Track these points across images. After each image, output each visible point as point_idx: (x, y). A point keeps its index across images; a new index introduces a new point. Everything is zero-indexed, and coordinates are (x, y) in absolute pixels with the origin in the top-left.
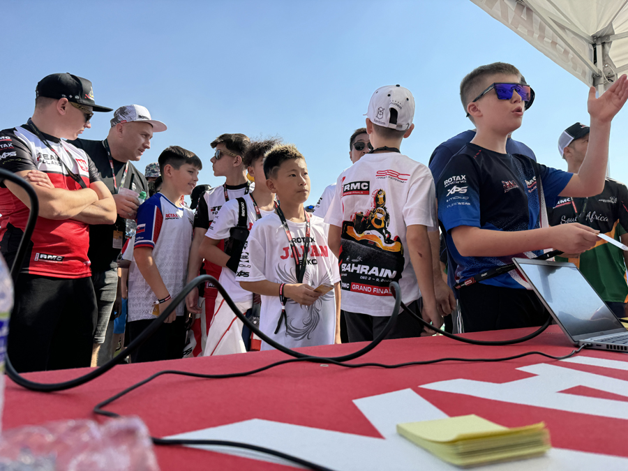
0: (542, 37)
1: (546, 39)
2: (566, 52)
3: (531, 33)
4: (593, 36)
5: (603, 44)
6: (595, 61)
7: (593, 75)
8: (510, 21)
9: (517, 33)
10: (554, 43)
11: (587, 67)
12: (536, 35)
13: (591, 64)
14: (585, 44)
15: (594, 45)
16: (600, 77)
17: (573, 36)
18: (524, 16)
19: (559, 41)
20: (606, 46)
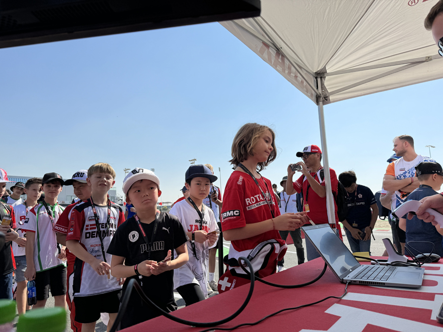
0: (290, 73)
1: (292, 74)
2: (302, 82)
3: (284, 70)
4: (316, 73)
5: (321, 78)
6: (317, 88)
7: (316, 96)
8: (273, 63)
9: (277, 70)
10: (296, 77)
11: (313, 91)
12: (287, 72)
13: (315, 89)
14: (312, 77)
15: (316, 78)
16: (320, 97)
17: (305, 72)
18: (280, 60)
19: (299, 75)
20: (323, 79)
